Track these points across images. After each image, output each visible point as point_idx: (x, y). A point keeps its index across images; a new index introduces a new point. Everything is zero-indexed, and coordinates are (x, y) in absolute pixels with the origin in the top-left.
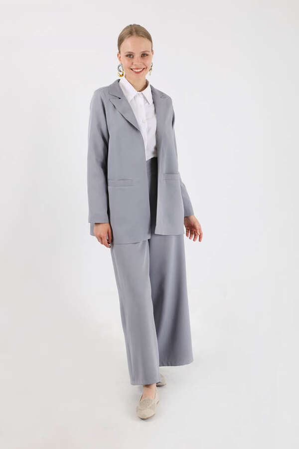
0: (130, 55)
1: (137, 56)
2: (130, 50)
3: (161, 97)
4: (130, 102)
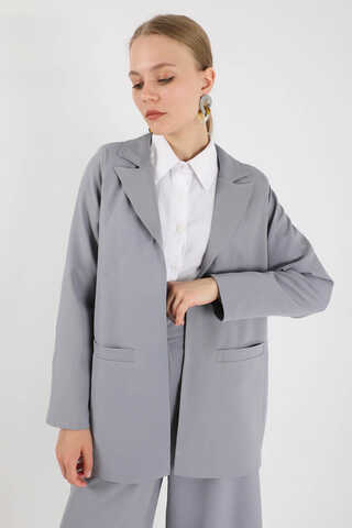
3: (235, 182)
4: (156, 182)
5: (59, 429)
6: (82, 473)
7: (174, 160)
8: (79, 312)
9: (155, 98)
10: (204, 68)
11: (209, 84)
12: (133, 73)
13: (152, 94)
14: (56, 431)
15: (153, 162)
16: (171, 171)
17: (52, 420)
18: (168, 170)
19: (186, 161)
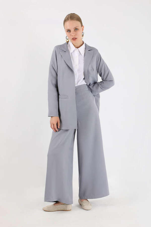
0: (69, 31)
1: (72, 30)
2: (68, 28)
3: (89, 51)
4: (70, 54)
8: (54, 89)
16: (74, 51)
19: (77, 48)
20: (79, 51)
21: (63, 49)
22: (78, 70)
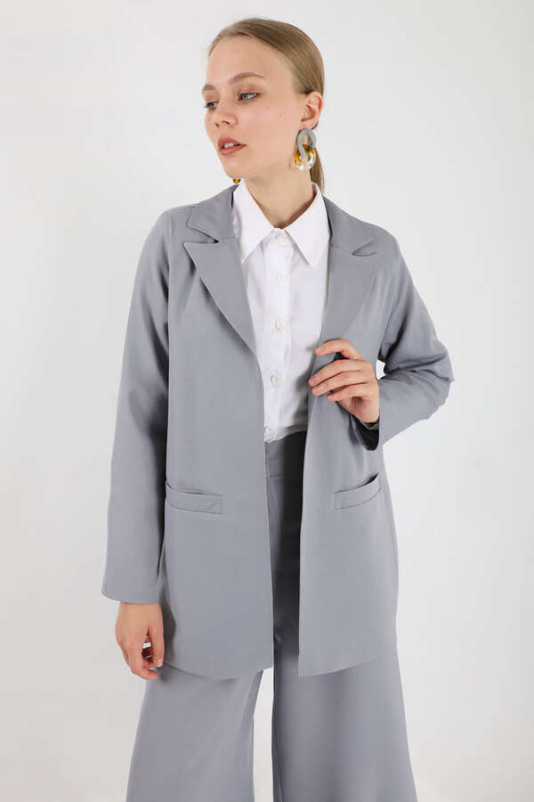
3: (355, 252)
4: (243, 261)
5: (118, 602)
6: (150, 661)
7: (266, 227)
8: (142, 448)
9: (231, 121)
10: (308, 92)
11: (312, 114)
12: (208, 87)
13: (228, 115)
14: (116, 604)
15: (236, 231)
16: (261, 243)
17: (109, 591)
18: (258, 242)
19: (282, 226)
20: (295, 247)
21: (204, 225)
22: (286, 356)
